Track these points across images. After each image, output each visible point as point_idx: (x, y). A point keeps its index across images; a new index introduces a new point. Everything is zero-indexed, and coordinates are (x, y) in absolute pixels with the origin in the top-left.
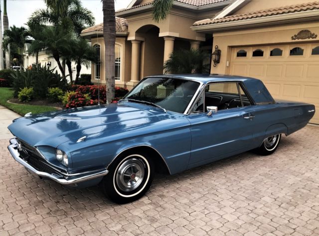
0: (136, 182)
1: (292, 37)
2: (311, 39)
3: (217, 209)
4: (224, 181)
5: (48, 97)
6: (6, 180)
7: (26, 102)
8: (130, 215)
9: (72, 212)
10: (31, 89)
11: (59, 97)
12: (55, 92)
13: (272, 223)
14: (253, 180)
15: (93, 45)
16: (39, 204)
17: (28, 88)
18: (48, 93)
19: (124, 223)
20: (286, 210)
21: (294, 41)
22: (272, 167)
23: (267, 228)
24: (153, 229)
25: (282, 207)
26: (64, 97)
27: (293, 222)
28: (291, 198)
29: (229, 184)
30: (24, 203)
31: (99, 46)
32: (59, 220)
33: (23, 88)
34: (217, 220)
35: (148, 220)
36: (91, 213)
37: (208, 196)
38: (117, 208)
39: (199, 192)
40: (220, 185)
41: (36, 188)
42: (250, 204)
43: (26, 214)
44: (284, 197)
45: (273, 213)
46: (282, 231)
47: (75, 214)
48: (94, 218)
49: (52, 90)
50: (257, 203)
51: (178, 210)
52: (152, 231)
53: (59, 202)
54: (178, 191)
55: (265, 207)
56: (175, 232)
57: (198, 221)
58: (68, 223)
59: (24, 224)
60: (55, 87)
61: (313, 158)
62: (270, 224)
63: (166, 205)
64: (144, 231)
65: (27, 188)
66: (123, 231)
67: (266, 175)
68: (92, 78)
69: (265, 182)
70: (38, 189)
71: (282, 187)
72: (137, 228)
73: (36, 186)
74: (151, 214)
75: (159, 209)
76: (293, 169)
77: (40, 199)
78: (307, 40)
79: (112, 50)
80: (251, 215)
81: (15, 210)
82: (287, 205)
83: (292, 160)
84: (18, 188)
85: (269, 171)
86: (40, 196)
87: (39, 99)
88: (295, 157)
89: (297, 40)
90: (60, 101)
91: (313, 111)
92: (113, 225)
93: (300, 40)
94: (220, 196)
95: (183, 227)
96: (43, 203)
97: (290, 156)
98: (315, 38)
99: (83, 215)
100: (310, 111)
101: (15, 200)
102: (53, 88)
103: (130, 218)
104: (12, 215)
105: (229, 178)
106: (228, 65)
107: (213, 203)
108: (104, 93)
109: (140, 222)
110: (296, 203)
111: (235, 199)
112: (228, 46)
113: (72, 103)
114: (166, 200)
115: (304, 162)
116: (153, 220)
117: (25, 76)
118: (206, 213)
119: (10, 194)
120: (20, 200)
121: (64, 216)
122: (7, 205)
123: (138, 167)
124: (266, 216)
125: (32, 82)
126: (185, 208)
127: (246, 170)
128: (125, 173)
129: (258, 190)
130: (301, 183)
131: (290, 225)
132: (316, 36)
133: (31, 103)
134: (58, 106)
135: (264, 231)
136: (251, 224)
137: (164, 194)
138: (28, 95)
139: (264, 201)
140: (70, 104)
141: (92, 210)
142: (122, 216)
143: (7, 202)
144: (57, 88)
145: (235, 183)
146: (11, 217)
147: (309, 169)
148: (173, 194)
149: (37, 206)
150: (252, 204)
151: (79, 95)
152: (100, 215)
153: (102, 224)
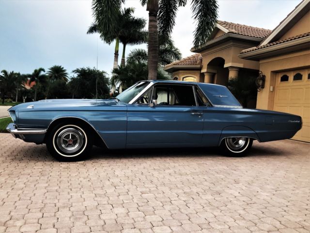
106: (271, 90)
112: (272, 72)
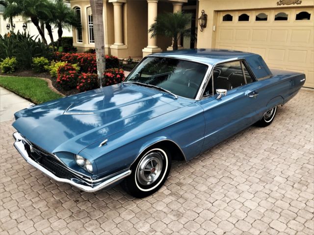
0: (155, 174)
1: (278, 3)
2: (296, 5)
3: (236, 196)
4: (234, 160)
5: (33, 67)
6: (14, 177)
7: (9, 73)
8: (155, 210)
9: (95, 213)
10: (13, 60)
11: (46, 67)
12: (40, 62)
13: (291, 208)
14: (261, 157)
15: (73, 7)
16: (58, 205)
17: (10, 59)
18: (32, 62)
19: (151, 221)
20: (299, 191)
21: (279, 6)
22: (273, 141)
23: (289, 215)
24: (182, 226)
25: (296, 188)
26: (50, 67)
27: (310, 205)
28: (300, 176)
29: (240, 164)
30: (42, 205)
31: (79, 8)
32: (84, 224)
33: (4, 59)
34: (239, 209)
35: (174, 215)
36: (114, 211)
37: (223, 179)
38: (139, 202)
39: (214, 176)
40: (231, 166)
41: (50, 184)
42: (266, 187)
43: (48, 219)
44: (293, 175)
45: (289, 196)
46: (303, 216)
47: (99, 215)
48: (119, 219)
49: (37, 60)
50: (272, 185)
51: (199, 200)
52: (182, 229)
53: (78, 201)
54: (193, 176)
55: (280, 189)
56: (204, 227)
57: (222, 212)
58: (94, 227)
59: (49, 233)
60: (40, 57)
61: (307, 126)
62: (290, 209)
63: (187, 195)
64: (174, 230)
65: (40, 186)
66: (153, 231)
67: (270, 150)
68: (74, 41)
69: (272, 158)
70: (51, 186)
71: (289, 164)
72: (165, 226)
73: (49, 183)
74: (175, 206)
75: (181, 200)
76: (293, 141)
77: (57, 199)
78: (292, 5)
79: (100, 18)
80: (269, 199)
81: (34, 215)
82: (299, 185)
83: (290, 130)
84: (30, 186)
85: (272, 145)
86: (57, 195)
87: (24, 70)
88: (291, 127)
89: (282, 6)
90: (47, 72)
91: (304, 79)
92: (141, 224)
93: (285, 6)
94: (235, 179)
95: (210, 220)
96: (62, 203)
97: (286, 125)
98: (300, 4)
99: (107, 215)
100: (301, 81)
101: (31, 203)
102: (38, 58)
103: (155, 214)
104: (32, 222)
105: (237, 157)
106: (214, 30)
107: (230, 188)
108: (93, 62)
109: (166, 218)
110: (307, 182)
111: (250, 182)
112: (215, 11)
113: (63, 77)
114: (184, 188)
115: (300, 132)
116: (179, 215)
117: (5, 45)
118: (227, 202)
119: (23, 195)
120: (36, 202)
121: (88, 219)
122: (23, 209)
123: (157, 160)
124: (283, 200)
125: (13, 51)
126: (205, 197)
127: (251, 146)
128: (145, 169)
129: (268, 169)
130: (304, 157)
131: (308, 208)
132: (301, 2)
133: (15, 74)
134: (45, 77)
135: (287, 218)
136: (272, 210)
137: (182, 181)
138: (11, 65)
139: (277, 181)
140: (61, 78)
141: (115, 207)
142: (146, 212)
143: (22, 205)
144: (42, 58)
145: (245, 162)
146: (32, 225)
147: (308, 140)
148: (190, 181)
149: (56, 208)
150: (267, 186)
151: (68, 67)
152: (124, 213)
153: (130, 225)
